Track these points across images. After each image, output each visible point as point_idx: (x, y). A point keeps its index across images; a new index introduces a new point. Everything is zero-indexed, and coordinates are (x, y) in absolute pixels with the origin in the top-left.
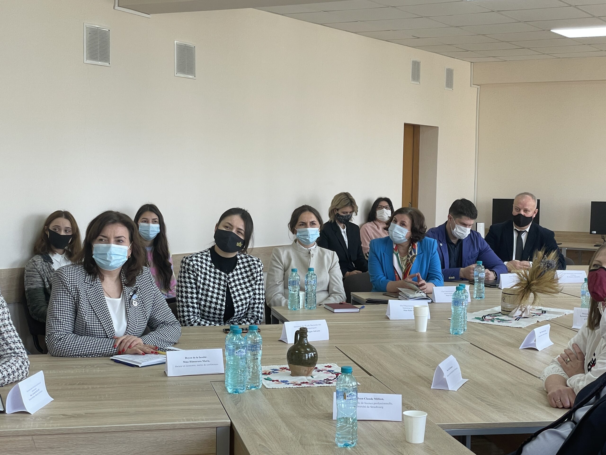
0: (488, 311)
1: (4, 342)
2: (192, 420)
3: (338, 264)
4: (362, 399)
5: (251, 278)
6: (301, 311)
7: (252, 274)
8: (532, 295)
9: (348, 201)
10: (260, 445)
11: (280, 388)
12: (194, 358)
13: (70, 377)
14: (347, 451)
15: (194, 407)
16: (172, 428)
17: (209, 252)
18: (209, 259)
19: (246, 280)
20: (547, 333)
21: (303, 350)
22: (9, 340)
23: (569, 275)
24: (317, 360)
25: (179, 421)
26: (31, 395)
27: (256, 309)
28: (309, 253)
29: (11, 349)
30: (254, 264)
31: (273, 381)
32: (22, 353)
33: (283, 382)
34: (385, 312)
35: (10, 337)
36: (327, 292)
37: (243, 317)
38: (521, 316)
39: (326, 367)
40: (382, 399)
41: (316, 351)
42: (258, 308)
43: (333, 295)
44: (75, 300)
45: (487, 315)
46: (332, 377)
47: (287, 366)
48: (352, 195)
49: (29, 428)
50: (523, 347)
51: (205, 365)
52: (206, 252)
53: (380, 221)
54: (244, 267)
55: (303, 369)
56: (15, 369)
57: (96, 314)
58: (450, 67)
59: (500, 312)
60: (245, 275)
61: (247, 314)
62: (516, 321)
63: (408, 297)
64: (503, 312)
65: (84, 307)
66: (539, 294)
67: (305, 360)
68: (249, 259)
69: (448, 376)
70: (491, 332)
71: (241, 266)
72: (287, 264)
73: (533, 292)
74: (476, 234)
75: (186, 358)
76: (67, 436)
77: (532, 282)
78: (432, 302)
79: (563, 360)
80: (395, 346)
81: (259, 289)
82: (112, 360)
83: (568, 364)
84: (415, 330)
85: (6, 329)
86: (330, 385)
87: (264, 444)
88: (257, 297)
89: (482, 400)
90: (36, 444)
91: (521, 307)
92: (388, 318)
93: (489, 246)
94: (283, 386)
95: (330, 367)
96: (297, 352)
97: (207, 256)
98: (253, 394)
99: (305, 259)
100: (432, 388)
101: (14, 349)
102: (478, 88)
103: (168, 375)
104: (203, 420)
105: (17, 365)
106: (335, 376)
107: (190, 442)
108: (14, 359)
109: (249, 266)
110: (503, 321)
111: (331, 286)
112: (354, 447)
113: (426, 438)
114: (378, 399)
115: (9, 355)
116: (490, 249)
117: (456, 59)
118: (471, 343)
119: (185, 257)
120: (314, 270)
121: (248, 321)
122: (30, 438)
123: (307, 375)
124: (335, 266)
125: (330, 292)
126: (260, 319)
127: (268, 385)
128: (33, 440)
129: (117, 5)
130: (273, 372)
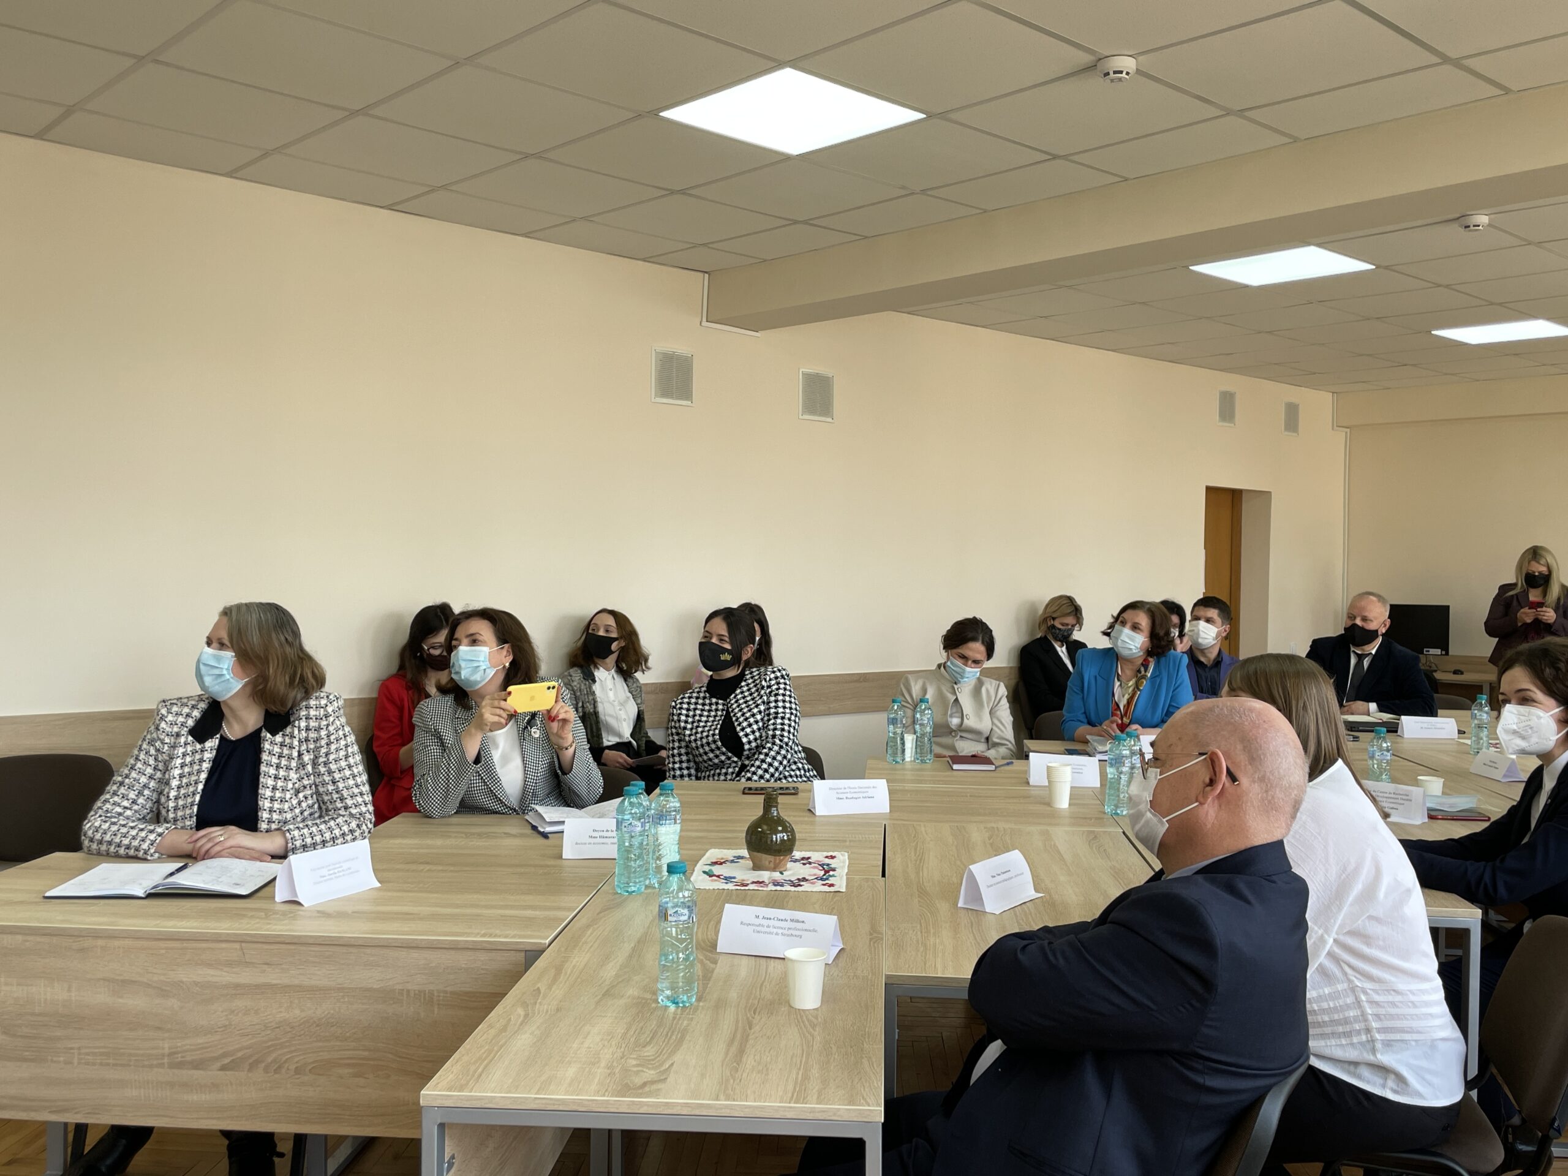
1: (337, 796)
4: (770, 919)
9: (1071, 609)
11: (707, 888)
12: (607, 831)
22: (345, 794)
23: (1425, 725)
24: (795, 845)
29: (345, 806)
31: (716, 877)
33: (726, 878)
39: (827, 857)
40: (803, 922)
46: (814, 875)
47: (745, 852)
48: (1077, 600)
55: (766, 858)
58: (1293, 400)
67: (772, 845)
75: (594, 831)
76: (292, 947)
87: (543, 988)
90: (247, 957)
92: (1028, 783)
94: (724, 885)
95: (832, 857)
100: (960, 905)
101: (350, 806)
102: (1346, 433)
103: (564, 857)
104: (508, 937)
106: (822, 873)
107: (483, 972)
108: (343, 819)
113: (826, 999)
114: (797, 921)
117: (1303, 388)
122: (237, 946)
123: (774, 869)
128: (242, 949)
129: (704, 319)
130: (732, 861)
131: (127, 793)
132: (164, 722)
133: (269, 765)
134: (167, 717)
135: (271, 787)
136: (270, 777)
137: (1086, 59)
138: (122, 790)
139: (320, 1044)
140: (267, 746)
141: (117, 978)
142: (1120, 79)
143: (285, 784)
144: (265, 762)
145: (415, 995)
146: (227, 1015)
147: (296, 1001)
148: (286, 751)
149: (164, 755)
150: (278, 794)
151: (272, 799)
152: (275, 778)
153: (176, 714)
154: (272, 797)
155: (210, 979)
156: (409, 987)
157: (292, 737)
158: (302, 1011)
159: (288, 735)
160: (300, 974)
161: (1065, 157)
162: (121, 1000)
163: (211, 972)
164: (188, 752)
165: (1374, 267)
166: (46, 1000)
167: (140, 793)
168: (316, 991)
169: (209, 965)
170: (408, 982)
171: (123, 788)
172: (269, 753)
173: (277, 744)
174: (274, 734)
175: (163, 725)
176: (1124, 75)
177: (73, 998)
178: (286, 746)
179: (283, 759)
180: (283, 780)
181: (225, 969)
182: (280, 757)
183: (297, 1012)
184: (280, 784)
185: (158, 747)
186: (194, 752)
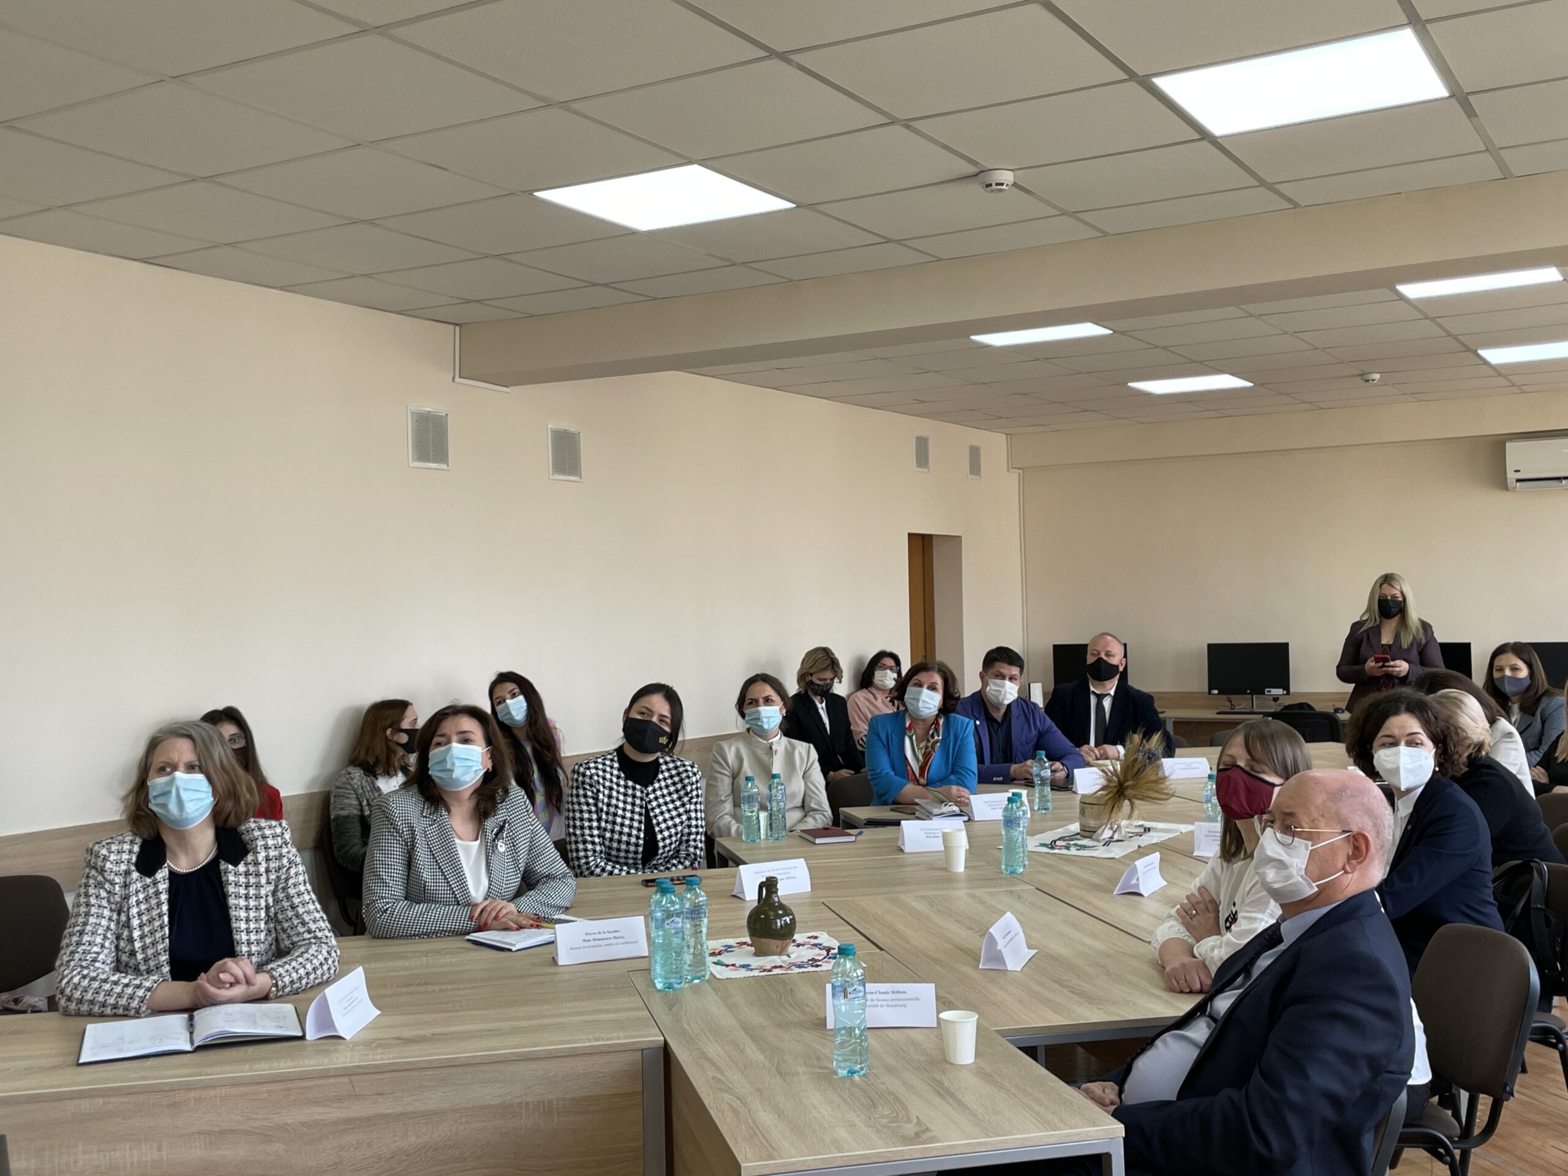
0: (1060, 832)
1: (298, 921)
2: (603, 1040)
3: (817, 765)
4: (872, 993)
5: (682, 793)
6: (763, 844)
7: (684, 787)
8: (1127, 802)
9: (829, 662)
10: (713, 1078)
11: (739, 977)
12: (599, 933)
13: (404, 973)
14: (853, 1082)
15: (604, 1016)
16: (571, 1054)
17: (615, 754)
18: (616, 765)
19: (675, 796)
20: (1155, 867)
21: (772, 913)
22: (307, 918)
23: (1182, 766)
24: (795, 928)
25: (582, 1041)
26: (345, 1008)
27: (692, 843)
28: (771, 748)
29: (309, 932)
30: (686, 771)
31: (727, 966)
32: (327, 937)
33: (743, 966)
34: (898, 838)
35: (308, 912)
36: (801, 809)
37: (673, 857)
38: (1112, 837)
39: (809, 938)
40: (904, 992)
41: (792, 914)
42: (695, 840)
43: (811, 813)
44: (407, 846)
45: (1059, 839)
46: (820, 955)
47: (748, 940)
48: (834, 651)
49: (344, 1063)
50: (1118, 891)
51: (617, 944)
52: (610, 754)
53: (878, 689)
54: (671, 777)
55: (774, 943)
56: (317, 964)
57: (440, 867)
58: (975, 442)
59: (1078, 834)
60: (672, 789)
61: (678, 851)
62: (1105, 847)
63: (931, 813)
64: (1083, 833)
65: (422, 856)
66: (1137, 802)
67: (776, 930)
68: (679, 763)
69: (1005, 946)
70: (1068, 868)
71: (667, 774)
72: (736, 768)
73: (1129, 800)
74: (1032, 706)
75: (587, 934)
76: (405, 1074)
77: (1127, 784)
78: (969, 820)
79: (1185, 914)
80: (916, 897)
81: (696, 811)
82: (469, 940)
83: (1194, 919)
84: (945, 869)
85: (302, 899)
86: (818, 969)
87: (719, 1076)
88: (694, 823)
89: (1061, 985)
90: (357, 1089)
91: (1111, 824)
92: (902, 850)
93: (1053, 724)
94: (743, 973)
95: (816, 938)
96: (763, 916)
97: (612, 760)
98: (696, 990)
99: (765, 758)
100: (980, 967)
101: (315, 931)
102: (1019, 474)
103: (560, 963)
104: (619, 1039)
105: (320, 957)
106: (825, 952)
107: (601, 1075)
108: (314, 947)
109: (679, 774)
110: (1083, 847)
111: (807, 799)
112: (864, 1075)
113: (978, 1054)
114: (898, 992)
115: (307, 942)
116: (1055, 728)
117: (983, 431)
118: (1037, 888)
119: (577, 764)
120: (782, 776)
121: (680, 862)
122: (346, 1080)
123: (780, 954)
124: (812, 768)
125: (806, 810)
126: (699, 859)
127: (720, 973)
128: (351, 1082)
129: (457, 376)
130: (726, 950)
131: (92, 939)
132: (108, 863)
133: (238, 896)
134: (109, 857)
135: (244, 919)
136: (241, 909)
137: (972, 169)
138: (86, 938)
139: (437, 1168)
140: (231, 878)
141: (215, 1129)
142: (1001, 190)
143: (258, 914)
144: (233, 895)
145: (534, 1106)
146: (337, 1152)
147: (411, 1128)
148: (252, 880)
149: (116, 896)
150: (252, 926)
151: (248, 932)
152: (246, 909)
153: (118, 852)
154: (247, 929)
155: (317, 1117)
156: (529, 1099)
157: (256, 863)
158: (418, 1137)
159: (250, 864)
160: (415, 1100)
161: (898, 241)
162: (219, 1152)
163: (319, 1110)
164: (139, 889)
165: (1112, 332)
166: (132, 1163)
167: (105, 938)
168: (432, 1115)
169: (316, 1103)
170: (526, 1095)
171: (86, 936)
172: (236, 885)
173: (241, 875)
174: (236, 864)
175: (108, 865)
176: (1004, 187)
177: (165, 1157)
178: (251, 874)
179: (251, 888)
180: (254, 910)
181: (335, 1105)
182: (247, 886)
183: (413, 1139)
184: (252, 914)
185: (108, 889)
186: (145, 888)
